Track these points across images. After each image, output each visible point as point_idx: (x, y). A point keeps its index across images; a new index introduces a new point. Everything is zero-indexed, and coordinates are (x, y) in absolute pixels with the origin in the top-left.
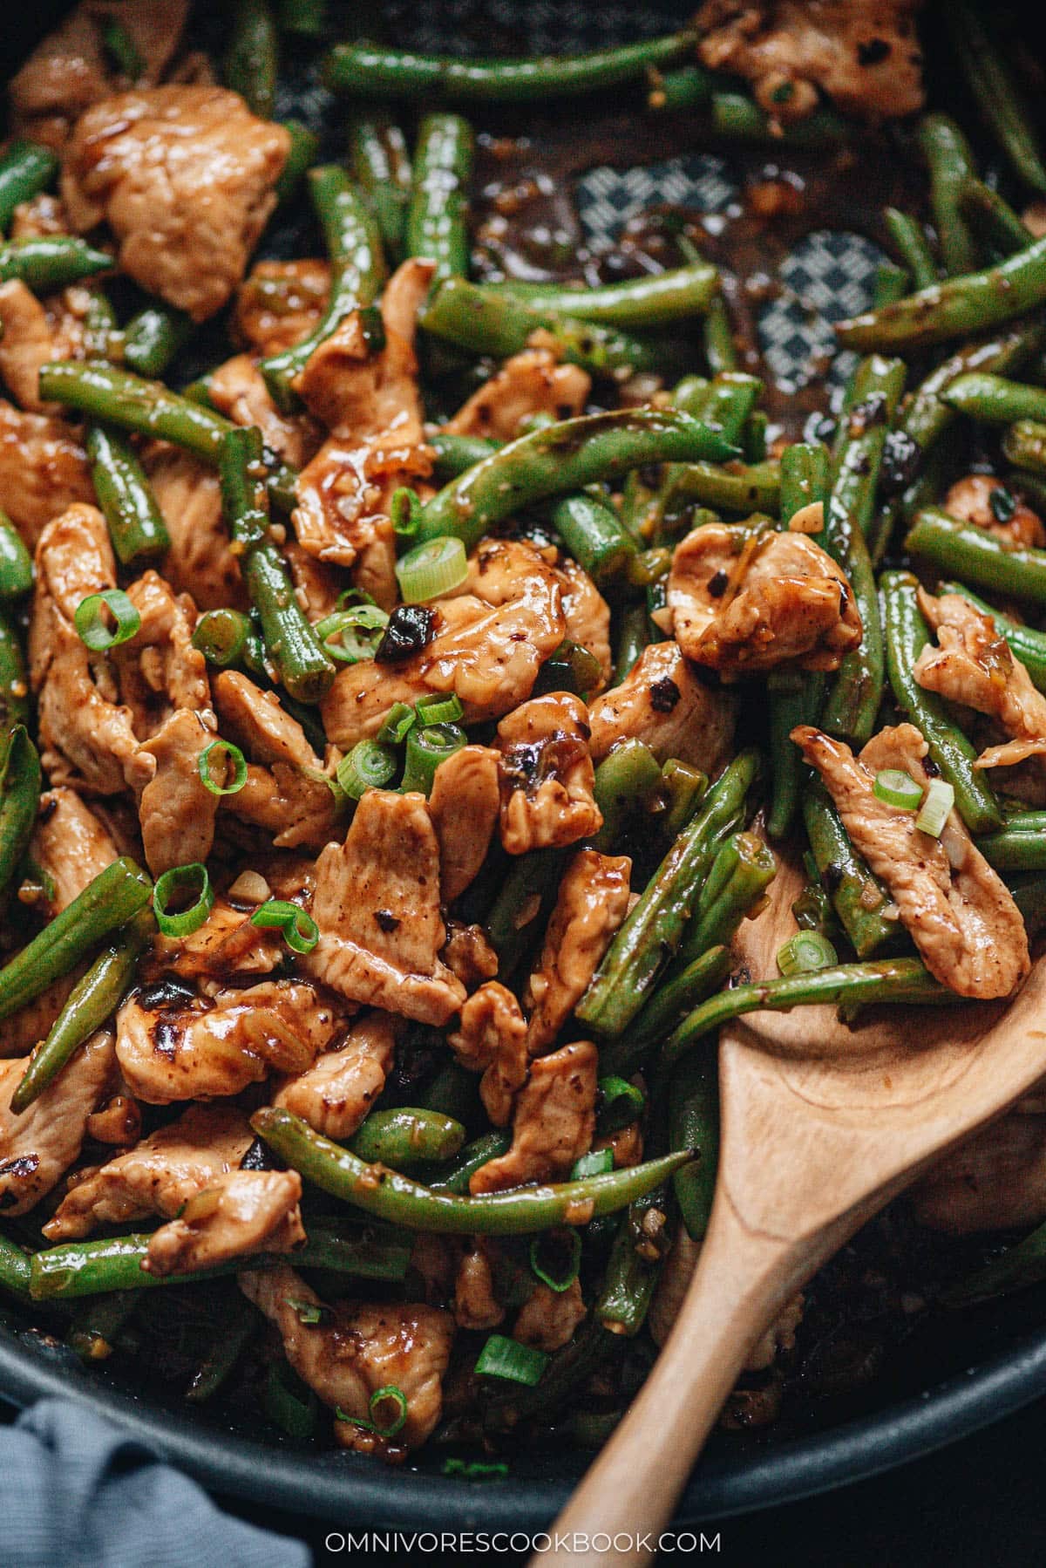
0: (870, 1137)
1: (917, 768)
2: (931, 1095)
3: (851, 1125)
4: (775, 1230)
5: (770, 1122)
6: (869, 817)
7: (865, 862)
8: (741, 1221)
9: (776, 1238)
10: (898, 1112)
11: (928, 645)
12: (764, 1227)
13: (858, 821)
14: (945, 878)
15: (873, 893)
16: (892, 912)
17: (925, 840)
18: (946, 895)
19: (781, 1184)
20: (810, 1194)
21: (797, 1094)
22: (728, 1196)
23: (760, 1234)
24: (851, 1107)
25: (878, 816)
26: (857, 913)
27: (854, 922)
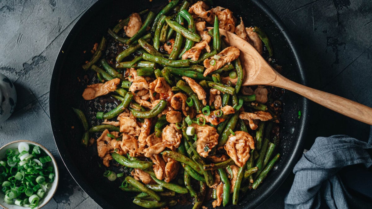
0: (260, 66)
1: (210, 60)
2: (253, 58)
3: (258, 68)
4: (275, 77)
5: (259, 78)
6: (217, 66)
7: (223, 67)
8: (274, 81)
9: (276, 77)
10: (256, 62)
11: (191, 59)
12: (275, 79)
13: (217, 68)
14: (224, 57)
15: (226, 66)
16: (229, 63)
17: (220, 59)
18: (226, 57)
19: (268, 76)
20: (269, 73)
21: (254, 75)
22: (270, 83)
23: (276, 79)
24: (256, 68)
25: (217, 65)
26: (229, 68)
27: (230, 69)
